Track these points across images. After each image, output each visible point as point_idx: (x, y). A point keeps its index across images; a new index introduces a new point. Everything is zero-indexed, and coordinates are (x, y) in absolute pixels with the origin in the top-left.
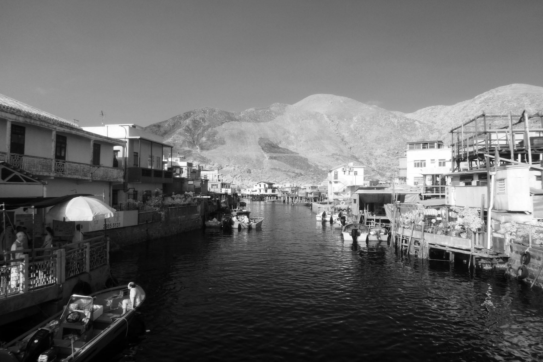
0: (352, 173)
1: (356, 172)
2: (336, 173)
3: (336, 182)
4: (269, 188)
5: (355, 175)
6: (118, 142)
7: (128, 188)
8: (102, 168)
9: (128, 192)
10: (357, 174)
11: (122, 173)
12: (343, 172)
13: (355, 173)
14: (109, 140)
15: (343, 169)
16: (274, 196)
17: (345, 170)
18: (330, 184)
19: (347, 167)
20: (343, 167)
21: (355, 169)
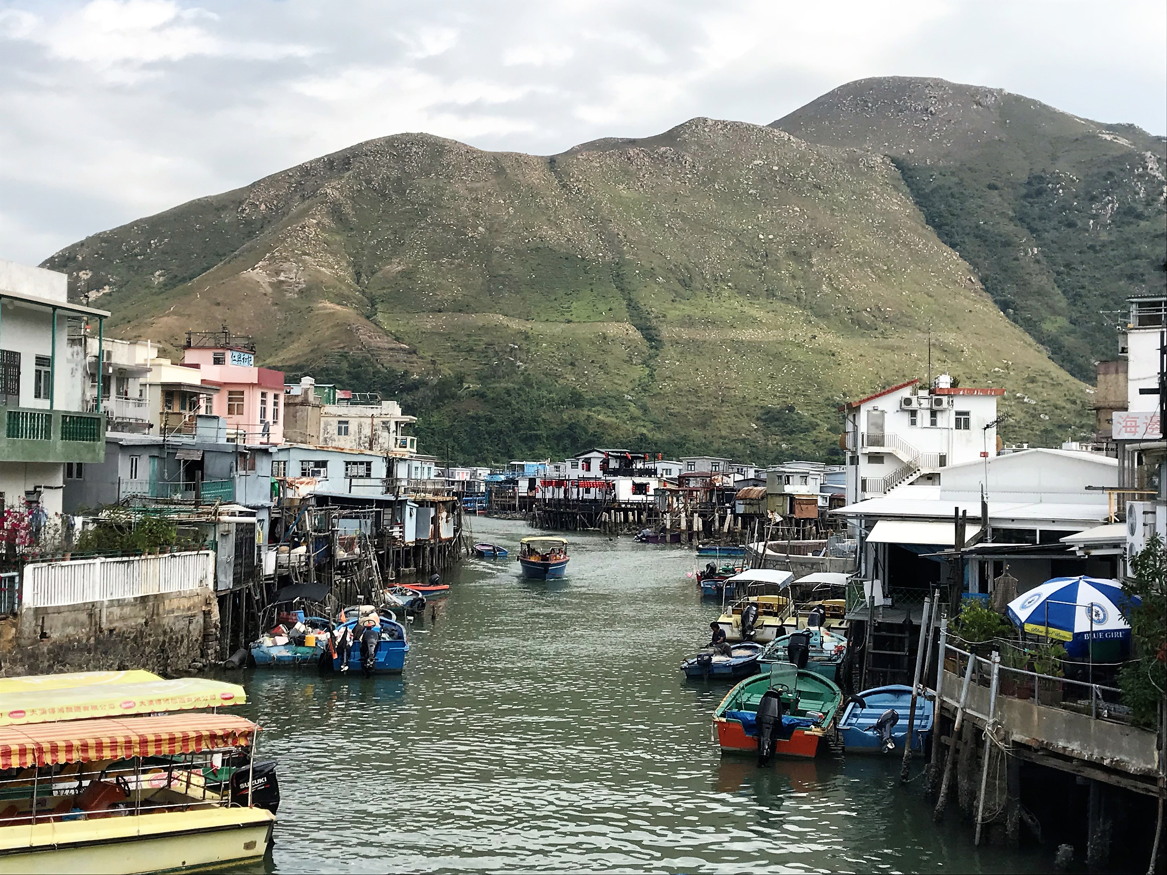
0: (946, 421)
1: (967, 413)
2: (876, 420)
3: (875, 457)
5: (958, 427)
10: (967, 427)
12: (906, 418)
13: (958, 421)
17: (914, 405)
18: (852, 464)
19: (924, 393)
20: (906, 393)
21: (961, 404)
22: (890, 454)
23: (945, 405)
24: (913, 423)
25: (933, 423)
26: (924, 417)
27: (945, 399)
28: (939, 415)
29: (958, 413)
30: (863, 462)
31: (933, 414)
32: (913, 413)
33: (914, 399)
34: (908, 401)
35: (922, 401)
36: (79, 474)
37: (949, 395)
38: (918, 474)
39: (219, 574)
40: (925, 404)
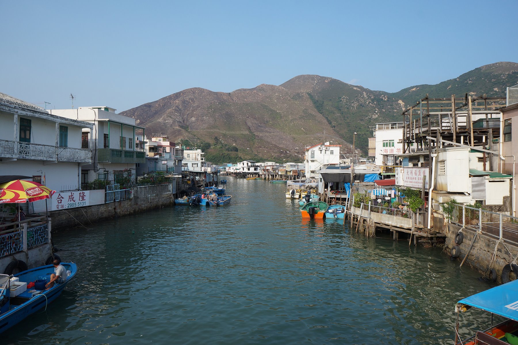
0: (328, 152)
1: (333, 151)
2: (313, 152)
3: (313, 161)
4: (252, 166)
5: (331, 154)
6: (85, 125)
7: (98, 168)
8: (69, 150)
9: (98, 172)
10: (333, 154)
11: (90, 155)
12: (320, 151)
13: (331, 152)
14: (76, 123)
15: (320, 148)
16: (256, 174)
17: (321, 149)
18: (307, 162)
19: (323, 146)
20: (320, 146)
21: (332, 148)
22: (316, 160)
23: (328, 149)
24: (321, 153)
25: (325, 153)
26: (323, 152)
27: (328, 147)
28: (327, 151)
30: (310, 162)
31: (326, 151)
32: (321, 151)
33: (321, 148)
35: (323, 148)
36: (139, 166)
37: (329, 147)
38: (322, 165)
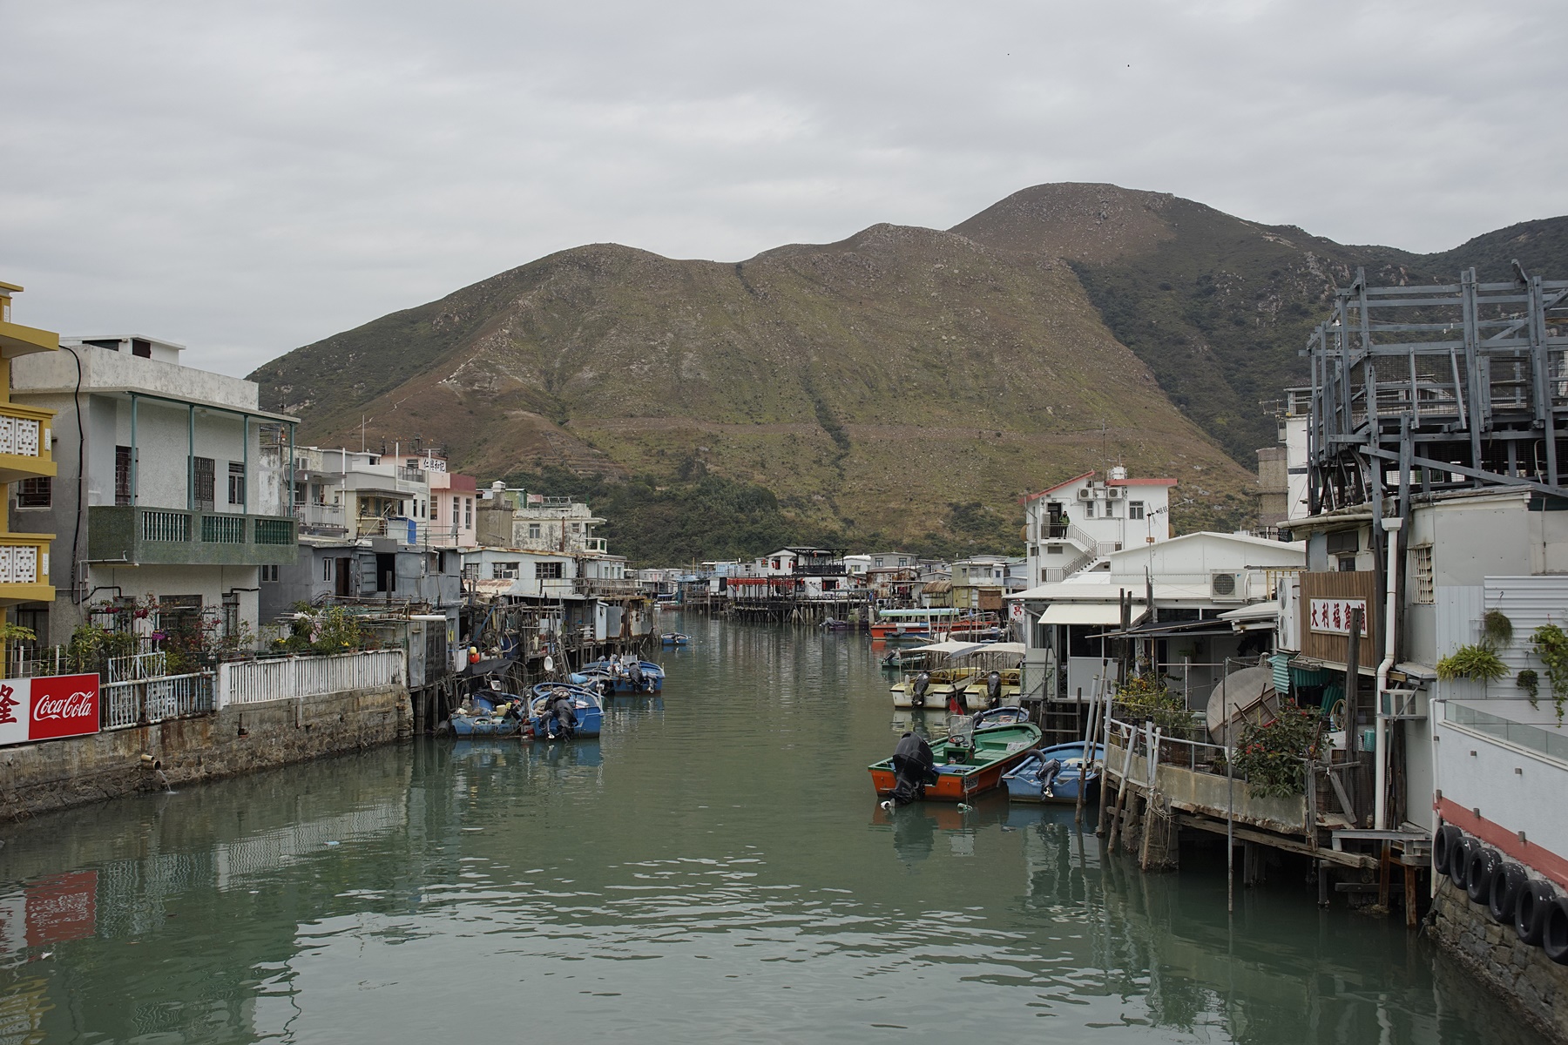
0: (1121, 511)
1: (1141, 503)
3: (1055, 548)
5: (1132, 517)
10: (1140, 514)
12: (1086, 507)
13: (1132, 511)
17: (1091, 496)
18: (1033, 555)
19: (1099, 485)
20: (1083, 485)
21: (1134, 495)
22: (1069, 545)
23: (1119, 496)
24: (1090, 513)
25: (1109, 513)
26: (1100, 508)
27: (1119, 490)
28: (1114, 506)
29: (1132, 503)
30: (1043, 552)
31: (1109, 504)
32: (1090, 504)
33: (1090, 490)
34: (1084, 493)
35: (1098, 492)
36: (275, 577)
37: (1123, 487)
38: (1096, 563)
39: (411, 671)
40: (1101, 495)
